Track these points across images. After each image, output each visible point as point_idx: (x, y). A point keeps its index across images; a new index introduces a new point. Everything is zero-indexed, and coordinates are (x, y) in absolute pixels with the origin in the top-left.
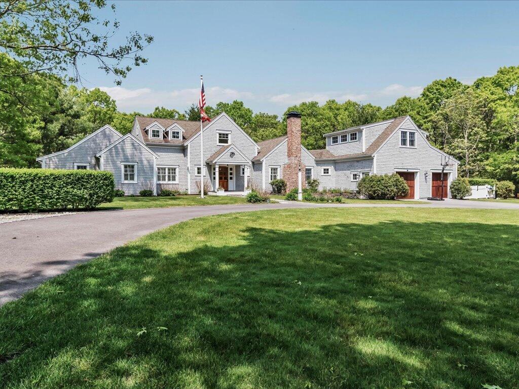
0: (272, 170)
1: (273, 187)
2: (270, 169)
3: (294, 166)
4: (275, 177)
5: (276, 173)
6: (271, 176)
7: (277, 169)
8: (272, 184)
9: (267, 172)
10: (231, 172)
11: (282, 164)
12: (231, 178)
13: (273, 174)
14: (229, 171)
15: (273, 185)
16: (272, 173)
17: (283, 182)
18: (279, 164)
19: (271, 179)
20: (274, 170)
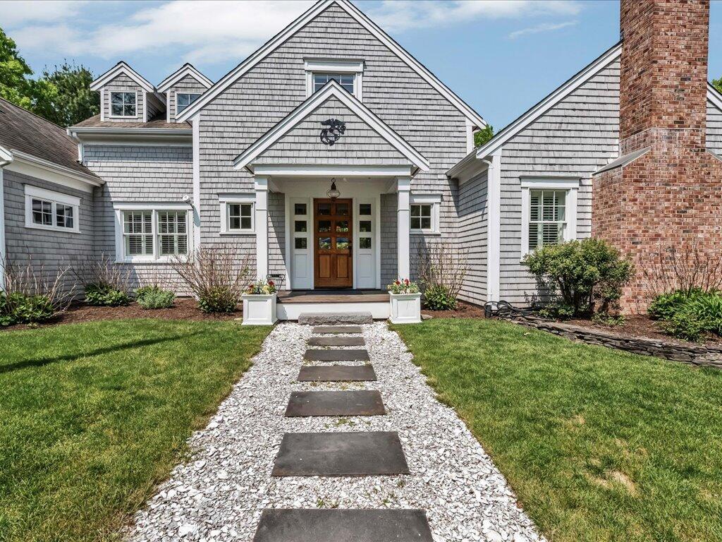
0: (534, 200)
1: (541, 284)
2: (526, 197)
3: (664, 172)
4: (552, 234)
5: (560, 213)
6: (533, 228)
7: (561, 194)
8: (537, 267)
9: (510, 209)
10: (365, 218)
11: (589, 169)
12: (366, 244)
13: (541, 222)
14: (357, 218)
15: (539, 272)
16: (534, 216)
17: (604, 259)
18: (577, 171)
19: (533, 243)
20: (548, 200)
